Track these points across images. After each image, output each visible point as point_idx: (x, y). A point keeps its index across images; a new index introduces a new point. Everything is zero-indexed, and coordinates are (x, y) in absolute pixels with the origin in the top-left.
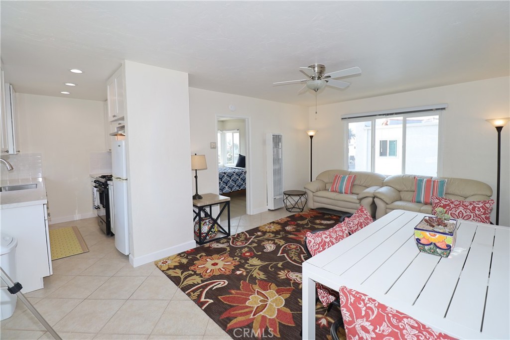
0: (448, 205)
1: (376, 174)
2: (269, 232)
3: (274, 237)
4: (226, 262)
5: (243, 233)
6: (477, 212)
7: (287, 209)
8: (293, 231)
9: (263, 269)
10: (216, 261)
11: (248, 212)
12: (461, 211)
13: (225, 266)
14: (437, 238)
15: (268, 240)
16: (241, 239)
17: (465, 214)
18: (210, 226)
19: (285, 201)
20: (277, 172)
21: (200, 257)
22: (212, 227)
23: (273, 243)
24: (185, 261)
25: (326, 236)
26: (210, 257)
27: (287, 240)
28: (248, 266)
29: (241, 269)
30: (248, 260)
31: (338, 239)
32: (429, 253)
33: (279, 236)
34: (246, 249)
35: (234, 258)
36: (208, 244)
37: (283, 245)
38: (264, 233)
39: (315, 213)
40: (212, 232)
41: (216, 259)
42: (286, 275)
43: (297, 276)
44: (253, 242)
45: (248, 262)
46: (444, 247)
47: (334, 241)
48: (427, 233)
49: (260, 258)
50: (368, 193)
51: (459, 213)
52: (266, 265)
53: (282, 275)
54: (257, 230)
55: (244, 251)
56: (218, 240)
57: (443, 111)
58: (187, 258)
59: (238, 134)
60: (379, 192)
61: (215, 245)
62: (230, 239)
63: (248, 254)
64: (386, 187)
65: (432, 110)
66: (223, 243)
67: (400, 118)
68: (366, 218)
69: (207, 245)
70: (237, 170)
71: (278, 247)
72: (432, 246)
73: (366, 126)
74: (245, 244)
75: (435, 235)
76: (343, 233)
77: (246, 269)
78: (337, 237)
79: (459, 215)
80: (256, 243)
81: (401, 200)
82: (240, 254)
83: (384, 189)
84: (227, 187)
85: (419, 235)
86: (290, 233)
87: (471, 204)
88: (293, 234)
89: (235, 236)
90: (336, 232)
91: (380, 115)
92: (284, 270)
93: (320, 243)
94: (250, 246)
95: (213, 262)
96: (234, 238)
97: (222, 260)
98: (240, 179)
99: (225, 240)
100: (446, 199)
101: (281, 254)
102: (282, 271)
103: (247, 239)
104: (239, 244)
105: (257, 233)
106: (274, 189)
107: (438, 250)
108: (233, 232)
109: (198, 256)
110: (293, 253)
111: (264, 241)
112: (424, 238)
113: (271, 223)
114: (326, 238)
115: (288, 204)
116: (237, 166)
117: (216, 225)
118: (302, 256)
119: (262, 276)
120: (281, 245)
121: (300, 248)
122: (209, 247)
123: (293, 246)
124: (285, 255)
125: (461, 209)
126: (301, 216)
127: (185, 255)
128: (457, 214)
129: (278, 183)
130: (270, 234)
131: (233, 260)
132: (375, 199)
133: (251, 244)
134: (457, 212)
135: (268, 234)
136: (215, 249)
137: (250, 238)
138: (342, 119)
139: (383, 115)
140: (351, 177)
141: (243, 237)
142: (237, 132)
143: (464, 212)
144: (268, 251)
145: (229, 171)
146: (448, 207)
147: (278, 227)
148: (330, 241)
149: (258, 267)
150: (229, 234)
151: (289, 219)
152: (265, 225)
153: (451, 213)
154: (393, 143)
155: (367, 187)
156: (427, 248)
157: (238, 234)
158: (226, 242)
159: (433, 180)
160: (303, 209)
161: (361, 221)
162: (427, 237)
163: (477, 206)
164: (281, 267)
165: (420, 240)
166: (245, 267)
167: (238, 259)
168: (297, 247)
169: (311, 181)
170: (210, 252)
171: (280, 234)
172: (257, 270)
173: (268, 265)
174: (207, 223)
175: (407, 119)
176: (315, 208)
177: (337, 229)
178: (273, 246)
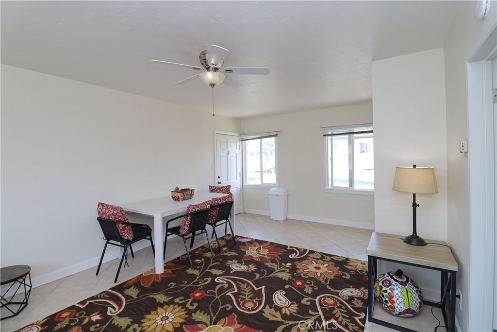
9: (271, 270)
29: (290, 267)
37: (264, 308)
42: (249, 268)
49: (282, 281)
52: (270, 274)
53: (252, 268)
71: (270, 302)
92: (252, 271)
101: (261, 289)
102: (254, 270)
110: (247, 294)
118: (236, 291)
119: (269, 265)
124: (256, 289)
144: (279, 292)
149: (277, 271)
164: (256, 274)
166: (288, 270)
167: (303, 276)
168: (243, 305)
172: (275, 268)
173: (268, 274)
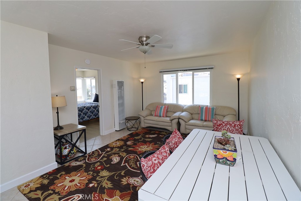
0: (221, 124)
1: (179, 104)
2: (116, 147)
3: (119, 151)
4: (82, 177)
5: (96, 150)
6: (237, 128)
7: (128, 129)
8: (132, 145)
9: (110, 179)
10: (73, 178)
11: (101, 134)
12: (228, 128)
13: (81, 181)
14: (227, 154)
15: (115, 154)
16: (95, 156)
17: (231, 129)
18: (70, 149)
19: (127, 124)
20: (121, 105)
21: (60, 176)
22: (72, 150)
23: (118, 156)
24: (46, 182)
25: (155, 158)
26: (68, 175)
27: (128, 152)
28: (99, 178)
29: (93, 182)
30: (100, 173)
31: (164, 159)
32: (222, 164)
33: (123, 150)
34: (98, 164)
35: (89, 173)
36: (68, 163)
37: (125, 156)
38: (112, 149)
39: (145, 130)
40: (71, 153)
41: (73, 176)
42: (127, 181)
43: (135, 180)
44: (104, 157)
45: (99, 174)
46: (231, 159)
47: (161, 161)
48: (221, 151)
49: (108, 169)
50: (176, 116)
51: (227, 129)
52: (113, 174)
53: (124, 181)
54: (107, 147)
55: (96, 165)
56: (76, 159)
57: (212, 69)
58: (48, 178)
59: (94, 80)
60: (181, 116)
61: (74, 164)
62: (86, 157)
63: (99, 168)
64: (185, 112)
65: (206, 69)
66: (81, 161)
67: (191, 73)
68: (179, 137)
69: (67, 165)
70: (94, 105)
71: (122, 158)
72: (224, 160)
73: (172, 76)
74: (98, 159)
75: (226, 152)
76: (166, 154)
77: (97, 181)
78: (163, 157)
79: (227, 130)
80: (106, 157)
81: (193, 119)
82: (93, 169)
83: (184, 114)
84: (86, 117)
85: (216, 152)
86: (129, 146)
87: (233, 123)
88: (131, 147)
89: (91, 154)
90: (162, 153)
91: (180, 71)
93: (151, 165)
94: (101, 160)
95: (71, 179)
96: (89, 156)
97: (79, 176)
98: (95, 111)
99: (83, 158)
100: (220, 121)
101: (124, 164)
102: (125, 178)
103: (99, 155)
104: (93, 160)
105: (107, 149)
106: (119, 116)
107: (228, 162)
108: (89, 151)
109: (58, 176)
110: (132, 162)
111: (111, 155)
112: (219, 154)
113: (117, 140)
114: (155, 160)
115: (128, 125)
116: (94, 102)
117: (75, 148)
118: (138, 163)
119: (109, 185)
120: (123, 157)
121: (137, 157)
122: (69, 166)
123: (132, 157)
124: (127, 164)
125: (228, 126)
126: (137, 133)
127: (47, 176)
128: (226, 129)
129: (121, 112)
130: (116, 149)
131: (88, 174)
132: (180, 120)
133: (102, 159)
134: (227, 128)
135: (115, 149)
136: (73, 166)
137: (102, 154)
138: (160, 72)
139: (182, 70)
140: (166, 107)
141: (96, 154)
142: (94, 79)
143: (230, 128)
144: (115, 163)
145: (88, 105)
146: (222, 125)
147: (122, 143)
148: (159, 162)
149: (107, 178)
150: (86, 153)
151: (129, 136)
152: (113, 142)
153: (223, 129)
154: (186, 86)
155: (175, 113)
156: (221, 160)
157: (93, 152)
158: (83, 160)
159: (208, 107)
160: (138, 128)
161: (176, 140)
162: (221, 153)
163: (236, 124)
164: (123, 175)
165: (217, 156)
166: (97, 179)
167: (91, 173)
168: (134, 157)
169: (143, 110)
170: (69, 170)
171: (123, 148)
172: (106, 181)
173: (114, 175)
174: (67, 147)
175: (194, 73)
176: (145, 127)
177: (163, 151)
178: (118, 158)
